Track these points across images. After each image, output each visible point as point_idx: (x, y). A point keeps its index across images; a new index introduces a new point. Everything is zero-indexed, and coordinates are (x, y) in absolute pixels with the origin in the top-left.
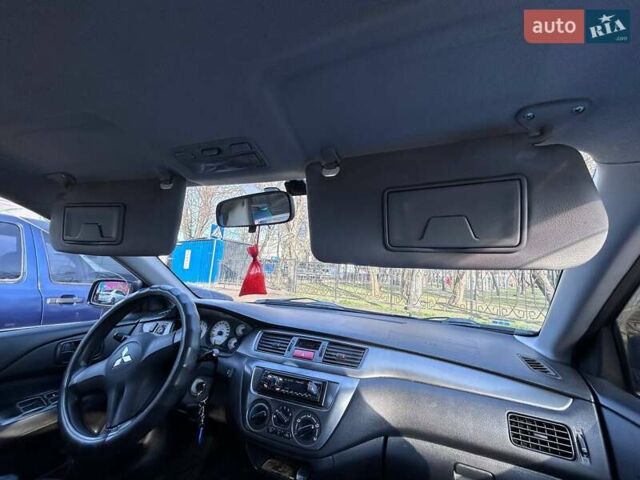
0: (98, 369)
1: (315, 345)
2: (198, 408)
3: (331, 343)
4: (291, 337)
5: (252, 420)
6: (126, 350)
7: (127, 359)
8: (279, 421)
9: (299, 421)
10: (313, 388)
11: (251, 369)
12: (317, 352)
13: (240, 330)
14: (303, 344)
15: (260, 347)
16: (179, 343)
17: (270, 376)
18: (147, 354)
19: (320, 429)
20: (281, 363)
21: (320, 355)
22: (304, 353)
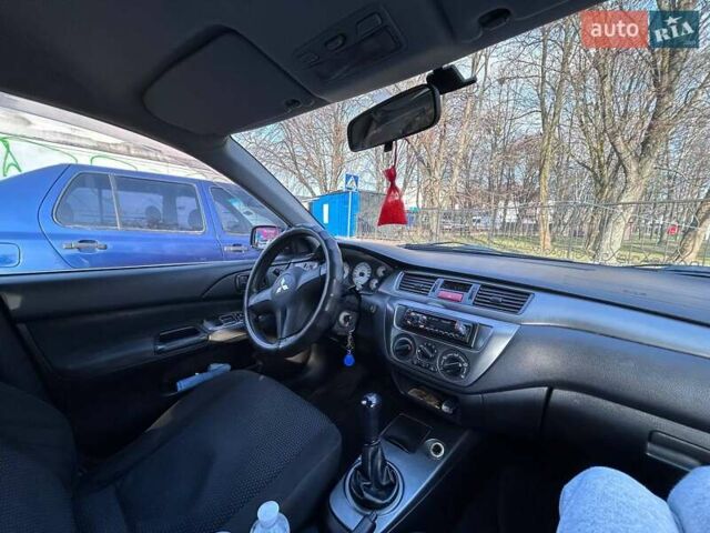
0: (265, 295)
1: (465, 288)
2: (347, 337)
3: (483, 286)
4: (436, 278)
5: (396, 351)
6: (283, 281)
7: (285, 287)
8: (424, 355)
9: (445, 358)
10: (462, 329)
11: (394, 308)
12: (467, 295)
13: (380, 272)
14: (449, 285)
15: (402, 287)
16: (325, 275)
17: (413, 314)
18: (300, 285)
19: (469, 369)
20: (425, 303)
21: (471, 298)
22: (450, 294)
